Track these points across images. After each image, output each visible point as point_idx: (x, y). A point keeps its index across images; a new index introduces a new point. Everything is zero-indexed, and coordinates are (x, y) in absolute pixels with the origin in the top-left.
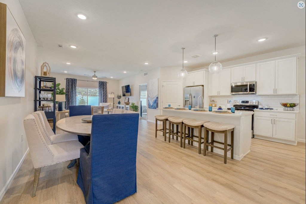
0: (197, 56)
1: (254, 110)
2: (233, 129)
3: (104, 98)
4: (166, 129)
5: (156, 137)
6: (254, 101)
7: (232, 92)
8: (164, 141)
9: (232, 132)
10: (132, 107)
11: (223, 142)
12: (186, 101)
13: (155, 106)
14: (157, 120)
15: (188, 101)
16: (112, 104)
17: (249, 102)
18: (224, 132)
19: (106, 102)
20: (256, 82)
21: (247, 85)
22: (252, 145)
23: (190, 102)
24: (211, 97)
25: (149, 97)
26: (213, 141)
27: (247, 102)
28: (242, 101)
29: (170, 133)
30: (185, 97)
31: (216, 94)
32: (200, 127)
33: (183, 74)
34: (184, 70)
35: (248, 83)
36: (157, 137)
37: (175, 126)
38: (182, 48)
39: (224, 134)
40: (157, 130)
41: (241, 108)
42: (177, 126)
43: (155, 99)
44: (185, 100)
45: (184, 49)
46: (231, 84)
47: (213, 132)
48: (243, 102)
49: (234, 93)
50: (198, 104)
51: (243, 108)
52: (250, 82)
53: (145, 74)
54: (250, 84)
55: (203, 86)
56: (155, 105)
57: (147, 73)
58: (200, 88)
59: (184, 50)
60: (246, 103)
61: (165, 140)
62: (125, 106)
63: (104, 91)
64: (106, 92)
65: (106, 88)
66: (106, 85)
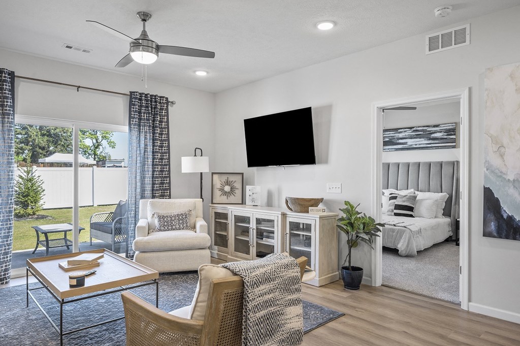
53: (442, 41)
57: (459, 32)
62: (284, 215)
63: (156, 139)
64: (163, 149)
65: (163, 126)
66: (165, 115)
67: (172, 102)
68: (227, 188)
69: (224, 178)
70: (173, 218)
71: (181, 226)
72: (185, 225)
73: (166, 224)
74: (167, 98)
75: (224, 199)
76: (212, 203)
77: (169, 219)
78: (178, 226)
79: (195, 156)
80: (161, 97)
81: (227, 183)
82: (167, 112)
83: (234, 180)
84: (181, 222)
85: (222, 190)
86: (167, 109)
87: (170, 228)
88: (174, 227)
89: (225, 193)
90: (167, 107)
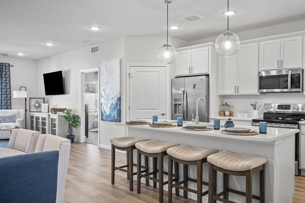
0: (196, 18)
1: (300, 122)
2: (264, 165)
3: (3, 98)
4: (133, 165)
5: (113, 182)
6: (300, 106)
7: (261, 87)
8: (129, 191)
9: (261, 171)
10: (66, 117)
11: (244, 191)
12: (176, 105)
13: (114, 117)
14: (114, 147)
15: (180, 104)
16: (22, 111)
17: (291, 107)
18: (246, 173)
19: (7, 109)
20: (303, 70)
21: (287, 75)
22: (296, 190)
23: (183, 107)
24: (224, 97)
25: (102, 97)
26: (227, 190)
27: (288, 107)
28: (278, 106)
29: (140, 174)
30: (174, 98)
31: (232, 92)
32: (199, 163)
33: (167, 54)
34: (170, 46)
35: (288, 72)
36: (115, 184)
37: (151, 160)
38: (165, 2)
39: (245, 177)
40: (114, 169)
41: (278, 119)
42: (155, 160)
43: (114, 101)
44: (174, 103)
45: (170, 2)
46: (259, 73)
47: (226, 173)
48: (280, 107)
49: (265, 91)
50: (197, 114)
51: (280, 118)
52: (292, 70)
53: (94, 50)
54: (293, 73)
55: (208, 75)
56: (115, 113)
57: (97, 47)
58: (202, 79)
59: (169, 4)
60: (285, 109)
61: (132, 189)
62: (49, 115)
63: (3, 83)
64: (7, 87)
65: (7, 77)
66: (8, 72)
67: (12, 66)
68: (37, 105)
69: (36, 100)
70: (6, 118)
71: (10, 121)
72: (12, 121)
73: (2, 120)
74: (9, 64)
75: (35, 110)
76: (30, 112)
77: (4, 118)
78: (8, 121)
79: (20, 90)
80: (5, 64)
81: (37, 102)
82: (9, 70)
83: (40, 101)
84: (10, 119)
85: (35, 106)
86: (9, 69)
87: (4, 122)
88: (6, 121)
89: (36, 107)
90: (9, 68)
